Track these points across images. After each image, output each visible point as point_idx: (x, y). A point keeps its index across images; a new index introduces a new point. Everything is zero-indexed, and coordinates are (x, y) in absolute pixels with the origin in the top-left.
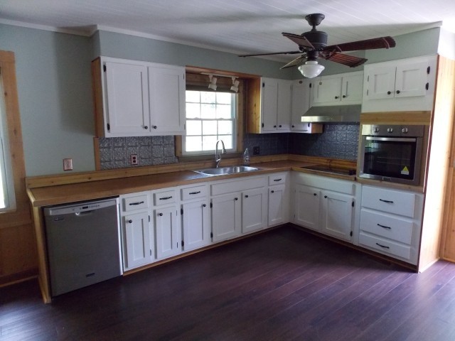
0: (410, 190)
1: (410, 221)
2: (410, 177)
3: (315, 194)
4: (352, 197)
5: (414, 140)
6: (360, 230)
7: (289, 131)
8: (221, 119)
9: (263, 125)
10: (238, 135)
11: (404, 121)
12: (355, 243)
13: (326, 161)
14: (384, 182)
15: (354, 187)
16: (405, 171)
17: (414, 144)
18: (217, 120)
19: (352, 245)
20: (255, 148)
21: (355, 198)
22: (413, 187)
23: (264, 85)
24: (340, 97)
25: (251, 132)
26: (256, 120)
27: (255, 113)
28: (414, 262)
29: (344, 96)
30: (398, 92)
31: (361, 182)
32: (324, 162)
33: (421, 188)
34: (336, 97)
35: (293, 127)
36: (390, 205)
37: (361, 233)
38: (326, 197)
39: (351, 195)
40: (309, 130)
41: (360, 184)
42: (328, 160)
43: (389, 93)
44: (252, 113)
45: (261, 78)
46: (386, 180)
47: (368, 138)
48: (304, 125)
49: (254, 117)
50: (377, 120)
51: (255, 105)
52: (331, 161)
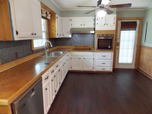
0: (110, 52)
1: (110, 60)
2: (111, 48)
4: (93, 57)
5: (111, 38)
7: (62, 37)
9: (58, 35)
11: (109, 33)
14: (103, 51)
15: (94, 54)
16: (109, 47)
21: (94, 57)
22: (111, 51)
23: (57, 18)
24: (83, 25)
25: (51, 38)
26: (54, 32)
27: (53, 30)
28: (111, 71)
29: (84, 25)
30: (107, 24)
31: (96, 52)
32: (74, 47)
33: (113, 51)
34: (81, 25)
35: (64, 35)
36: (105, 57)
37: (96, 67)
38: (84, 58)
39: (93, 56)
40: (70, 36)
41: (96, 53)
42: (75, 46)
43: (104, 24)
44: (52, 29)
45: (56, 14)
46: (104, 50)
47: (98, 38)
48: (68, 34)
49: (53, 31)
50: (101, 32)
51: (53, 26)
52: (76, 47)
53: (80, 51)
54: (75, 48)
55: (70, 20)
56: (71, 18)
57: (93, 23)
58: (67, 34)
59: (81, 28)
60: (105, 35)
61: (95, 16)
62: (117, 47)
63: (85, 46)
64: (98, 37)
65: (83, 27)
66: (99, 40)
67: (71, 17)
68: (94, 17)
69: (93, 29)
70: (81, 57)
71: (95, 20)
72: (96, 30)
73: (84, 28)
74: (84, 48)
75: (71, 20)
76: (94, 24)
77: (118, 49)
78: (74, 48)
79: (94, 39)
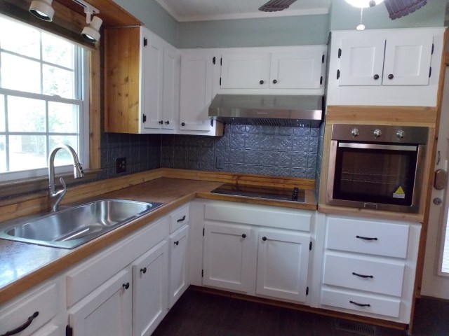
0: (403, 220)
1: (402, 264)
2: (407, 202)
3: (244, 236)
4: (308, 236)
5: (413, 148)
6: (321, 284)
7: (175, 132)
8: (57, 99)
9: (144, 119)
10: (91, 135)
11: (397, 120)
12: (315, 305)
13: (230, 177)
14: (363, 211)
15: (312, 220)
16: (400, 194)
17: (412, 155)
18: (47, 98)
19: (308, 307)
20: (119, 161)
21: (315, 237)
22: (408, 216)
23: (145, 42)
24: (269, 82)
25: (117, 132)
26: (130, 107)
27: (127, 95)
28: (407, 319)
29: (275, 82)
30: (391, 77)
31: (327, 213)
32: (227, 179)
33: (421, 217)
34: (262, 82)
35: (183, 124)
36: (372, 243)
37: (324, 289)
38: (264, 239)
39: (308, 232)
40: (212, 131)
41: (324, 216)
42: (234, 176)
43: (376, 77)
44: (120, 94)
45: (141, 27)
46: (368, 207)
47: (341, 145)
48: (203, 123)
49: (125, 102)
50: (354, 117)
51: (127, 80)
52: (239, 177)
53: (244, 201)
54: (234, 182)
55: (214, 59)
56: (219, 52)
57: (317, 72)
58: (200, 119)
59: (263, 98)
60: (377, 132)
61: (329, 43)
62: (436, 194)
63: (274, 178)
64: (339, 141)
65: (268, 90)
66: (345, 154)
67: (218, 49)
68: (321, 49)
69: (318, 103)
70: (249, 228)
71: (325, 59)
72: (329, 107)
73: (276, 99)
74: (272, 185)
75: (218, 61)
76: (324, 81)
77: (441, 205)
78: (230, 182)
79: (318, 149)
